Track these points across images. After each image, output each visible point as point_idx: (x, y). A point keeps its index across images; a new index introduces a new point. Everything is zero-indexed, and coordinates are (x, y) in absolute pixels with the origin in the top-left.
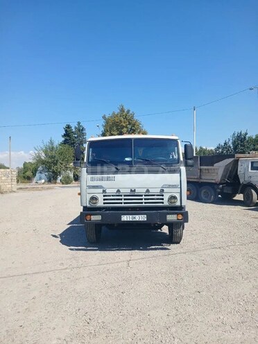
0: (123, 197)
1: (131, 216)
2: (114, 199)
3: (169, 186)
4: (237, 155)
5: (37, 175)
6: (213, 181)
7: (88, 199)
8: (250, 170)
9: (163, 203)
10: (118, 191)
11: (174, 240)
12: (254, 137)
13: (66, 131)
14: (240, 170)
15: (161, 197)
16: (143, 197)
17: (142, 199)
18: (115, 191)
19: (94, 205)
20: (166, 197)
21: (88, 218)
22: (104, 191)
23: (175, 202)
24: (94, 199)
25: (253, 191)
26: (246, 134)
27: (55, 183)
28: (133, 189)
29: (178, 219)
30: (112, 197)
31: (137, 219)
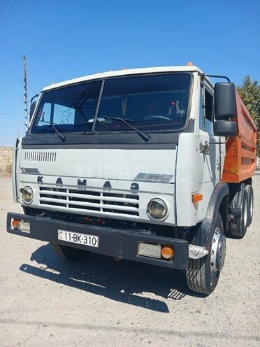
0: (67, 193)
9: (137, 214)
10: (60, 181)
15: (134, 201)
16: (101, 197)
17: (98, 201)
18: (55, 180)
19: (27, 203)
20: (144, 202)
21: (15, 224)
22: (40, 180)
23: (162, 216)
28: (82, 180)
29: (162, 258)
30: (52, 192)
31: (83, 243)
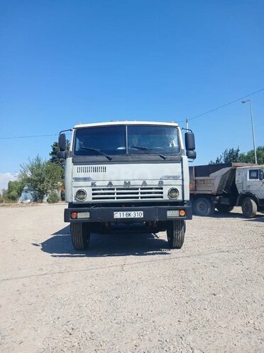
0: (115, 191)
1: (125, 213)
2: (105, 194)
3: (170, 177)
4: (234, 164)
5: (23, 194)
6: (210, 193)
7: (74, 194)
8: (248, 179)
9: (162, 197)
10: (110, 184)
11: (175, 244)
12: (246, 154)
13: (54, 149)
14: (238, 179)
15: (160, 191)
16: (140, 191)
17: (137, 193)
18: (107, 183)
19: (80, 201)
20: (166, 191)
21: (74, 215)
22: (93, 185)
23: (176, 196)
24: (81, 193)
25: (252, 201)
26: (238, 151)
27: (42, 202)
28: (127, 182)
29: (180, 216)
30: (102, 191)
31: (132, 217)
